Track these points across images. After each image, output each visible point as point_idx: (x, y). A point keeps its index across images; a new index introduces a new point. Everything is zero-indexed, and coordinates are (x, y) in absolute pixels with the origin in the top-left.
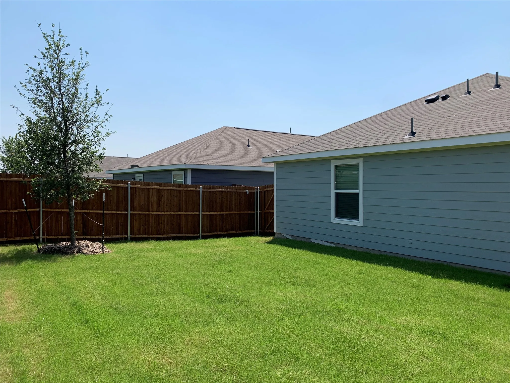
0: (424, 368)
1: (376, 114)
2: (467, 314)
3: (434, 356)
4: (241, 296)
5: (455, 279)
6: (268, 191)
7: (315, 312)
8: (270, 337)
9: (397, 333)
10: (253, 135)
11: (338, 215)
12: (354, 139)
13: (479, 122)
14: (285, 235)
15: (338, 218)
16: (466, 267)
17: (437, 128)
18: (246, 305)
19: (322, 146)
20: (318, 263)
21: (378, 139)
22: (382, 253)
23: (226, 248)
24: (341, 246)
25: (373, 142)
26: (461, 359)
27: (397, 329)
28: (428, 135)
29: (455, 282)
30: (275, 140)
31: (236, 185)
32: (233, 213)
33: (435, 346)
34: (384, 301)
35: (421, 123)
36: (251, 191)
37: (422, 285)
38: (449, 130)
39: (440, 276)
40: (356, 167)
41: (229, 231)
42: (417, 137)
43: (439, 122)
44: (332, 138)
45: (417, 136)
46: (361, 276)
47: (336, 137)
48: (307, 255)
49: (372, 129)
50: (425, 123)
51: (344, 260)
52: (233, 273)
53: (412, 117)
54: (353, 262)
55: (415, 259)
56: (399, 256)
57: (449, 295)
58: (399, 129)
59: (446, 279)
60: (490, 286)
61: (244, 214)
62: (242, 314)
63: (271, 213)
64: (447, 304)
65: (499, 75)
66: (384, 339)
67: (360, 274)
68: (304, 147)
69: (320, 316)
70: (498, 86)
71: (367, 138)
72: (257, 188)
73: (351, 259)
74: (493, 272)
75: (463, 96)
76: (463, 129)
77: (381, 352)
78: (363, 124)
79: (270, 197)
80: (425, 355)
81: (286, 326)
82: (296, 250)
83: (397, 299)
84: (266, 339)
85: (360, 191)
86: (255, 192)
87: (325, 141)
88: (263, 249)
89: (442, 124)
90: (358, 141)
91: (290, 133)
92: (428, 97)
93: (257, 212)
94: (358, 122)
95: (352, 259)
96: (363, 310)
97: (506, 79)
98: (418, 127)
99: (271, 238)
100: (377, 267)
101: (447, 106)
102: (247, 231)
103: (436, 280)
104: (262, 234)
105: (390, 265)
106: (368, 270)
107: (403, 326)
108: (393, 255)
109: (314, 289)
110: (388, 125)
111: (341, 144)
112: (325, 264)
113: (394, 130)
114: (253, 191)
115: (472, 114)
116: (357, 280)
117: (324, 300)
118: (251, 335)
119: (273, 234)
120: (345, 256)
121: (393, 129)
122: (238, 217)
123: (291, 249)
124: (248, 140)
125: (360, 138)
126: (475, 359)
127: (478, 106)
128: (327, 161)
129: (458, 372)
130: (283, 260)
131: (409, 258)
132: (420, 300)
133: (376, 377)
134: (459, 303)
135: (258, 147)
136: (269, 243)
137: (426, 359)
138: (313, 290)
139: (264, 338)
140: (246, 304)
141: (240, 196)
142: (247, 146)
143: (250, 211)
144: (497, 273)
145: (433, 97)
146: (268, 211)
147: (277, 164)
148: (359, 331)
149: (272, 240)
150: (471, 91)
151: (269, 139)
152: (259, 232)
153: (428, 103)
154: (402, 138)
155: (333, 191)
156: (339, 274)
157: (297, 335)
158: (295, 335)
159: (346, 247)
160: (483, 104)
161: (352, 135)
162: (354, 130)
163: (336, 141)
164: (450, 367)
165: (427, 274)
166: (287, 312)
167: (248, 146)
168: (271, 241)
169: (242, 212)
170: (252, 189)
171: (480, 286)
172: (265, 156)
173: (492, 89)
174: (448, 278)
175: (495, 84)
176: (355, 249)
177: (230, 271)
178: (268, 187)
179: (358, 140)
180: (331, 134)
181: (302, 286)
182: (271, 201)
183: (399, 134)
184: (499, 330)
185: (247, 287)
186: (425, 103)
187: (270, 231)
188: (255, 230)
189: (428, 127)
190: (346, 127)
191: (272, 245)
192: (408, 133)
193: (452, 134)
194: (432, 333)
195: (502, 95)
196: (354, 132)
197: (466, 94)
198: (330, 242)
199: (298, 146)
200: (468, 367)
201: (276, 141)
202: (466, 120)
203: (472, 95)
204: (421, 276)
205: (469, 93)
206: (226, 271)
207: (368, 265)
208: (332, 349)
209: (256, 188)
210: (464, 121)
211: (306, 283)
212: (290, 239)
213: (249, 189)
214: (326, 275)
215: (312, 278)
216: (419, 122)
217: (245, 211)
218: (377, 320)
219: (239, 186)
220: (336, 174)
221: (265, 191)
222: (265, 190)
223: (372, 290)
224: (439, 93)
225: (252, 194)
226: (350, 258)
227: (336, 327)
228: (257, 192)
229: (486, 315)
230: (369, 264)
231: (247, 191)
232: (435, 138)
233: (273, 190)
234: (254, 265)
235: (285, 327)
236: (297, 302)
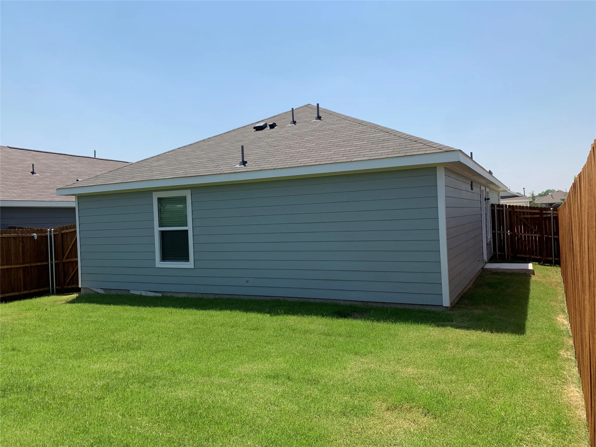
0: (272, 417)
1: (202, 139)
2: (306, 348)
3: (280, 401)
4: (36, 381)
5: (291, 314)
6: (67, 233)
7: (143, 381)
8: (86, 426)
9: (241, 385)
10: (39, 158)
11: (164, 257)
12: (179, 167)
13: (305, 153)
14: (95, 290)
15: (164, 261)
16: (301, 300)
17: (267, 157)
18: (45, 392)
19: (140, 174)
20: (143, 319)
21: (207, 167)
22: (217, 297)
23: (4, 318)
24: (169, 295)
25: (202, 171)
26: (307, 397)
27: (241, 381)
28: (259, 164)
29: (292, 317)
30: (73, 165)
31: (15, 228)
32: (12, 267)
33: (280, 390)
34: (223, 351)
35: (251, 152)
36: (40, 235)
37: (261, 326)
38: (279, 160)
39: (278, 313)
40: (183, 200)
41: (7, 293)
42: (250, 167)
43: (269, 152)
44: (153, 165)
45: (249, 165)
46: (195, 326)
47: (158, 164)
48: (127, 310)
49: (199, 156)
50: (255, 151)
51: (174, 310)
52: (19, 351)
53: (242, 145)
54: (185, 311)
55: (252, 298)
56: (235, 297)
57: (288, 332)
58: (229, 158)
59: (283, 315)
60: (323, 316)
61: (31, 267)
62: (41, 405)
63: (72, 262)
64: (288, 342)
65: (320, 106)
66: (228, 395)
67: (195, 324)
68: (116, 175)
69: (150, 384)
70: (319, 118)
71: (195, 167)
72: (51, 231)
73: (182, 308)
74: (324, 301)
75: (289, 125)
76: (291, 159)
77: (226, 410)
78: (189, 150)
79: (71, 241)
80: (272, 402)
81: (108, 407)
82: (112, 307)
83: (237, 346)
84: (80, 430)
85: (189, 227)
86: (47, 236)
87: (144, 169)
88: (64, 312)
89: (271, 153)
90: (185, 170)
91: (95, 157)
92: (256, 124)
93: (52, 262)
94: (182, 147)
95: (184, 309)
96: (202, 366)
97: (326, 111)
98: (248, 156)
99: (75, 296)
100: (212, 312)
101: (275, 135)
102: (37, 290)
103: (275, 318)
104: (61, 292)
105: (226, 309)
106: (202, 319)
107: (246, 375)
108: (229, 297)
109: (139, 351)
110: (217, 152)
111: (164, 172)
112: (151, 319)
113: (225, 158)
114: (43, 235)
115: (298, 145)
116: (191, 332)
117: (154, 363)
118: (58, 430)
119: (78, 290)
120: (174, 306)
121: (222, 157)
122: (21, 272)
123: (105, 306)
124: (33, 165)
125: (186, 166)
126: (318, 394)
127: (303, 137)
128: (148, 193)
129: (304, 412)
130: (95, 322)
131: (246, 298)
132: (260, 342)
133: (225, 441)
134: (298, 338)
135: (49, 174)
136: (73, 302)
137: (273, 406)
138: (139, 353)
139: (77, 430)
140: (44, 390)
141: (23, 242)
142: (31, 172)
143: (41, 262)
144: (328, 301)
145: (262, 124)
146: (69, 260)
147: (80, 197)
148: (200, 392)
149: (77, 297)
150: (296, 121)
151: (65, 164)
152: (56, 289)
153: (257, 130)
154: (233, 167)
155: (157, 229)
156: (169, 328)
157: (123, 416)
158: (121, 415)
159: (175, 295)
160: (308, 135)
161: (176, 162)
162: (179, 157)
163: (158, 169)
164: (296, 408)
165: (265, 313)
166: (107, 388)
167: (33, 173)
168: (75, 299)
169: (27, 265)
170: (42, 233)
171: (314, 318)
172: (61, 186)
173: (314, 120)
174: (285, 314)
175: (316, 116)
176: (186, 295)
177: (13, 350)
178: (67, 228)
179: (184, 168)
180: (151, 160)
181: (124, 350)
182: (72, 246)
183: (230, 163)
184: (335, 359)
185: (44, 366)
186: (253, 131)
187: (72, 286)
188: (49, 286)
189: (258, 156)
190: (169, 152)
191: (77, 304)
192: (239, 162)
193: (282, 164)
194: (276, 377)
195: (324, 127)
196: (179, 159)
197: (292, 124)
198: (155, 292)
199: (109, 174)
200: (312, 404)
201: (74, 167)
202: (294, 151)
203: (297, 125)
204: (260, 316)
205: (294, 122)
206: (8, 350)
207: (201, 312)
208: (170, 421)
209: (49, 230)
210: (292, 151)
211: (129, 346)
212: (102, 294)
213: (37, 232)
214: (153, 332)
215: (136, 338)
216: (249, 150)
217: (32, 263)
218: (218, 375)
219: (21, 228)
220: (159, 209)
221: (63, 234)
222: (63, 232)
223: (210, 340)
224: (266, 120)
225: (43, 239)
226: (180, 308)
227: (172, 392)
228: (51, 236)
229: (323, 346)
230: (203, 311)
231: (35, 234)
232: (266, 168)
233: (76, 231)
234: (52, 335)
235: (107, 409)
236: (119, 373)
